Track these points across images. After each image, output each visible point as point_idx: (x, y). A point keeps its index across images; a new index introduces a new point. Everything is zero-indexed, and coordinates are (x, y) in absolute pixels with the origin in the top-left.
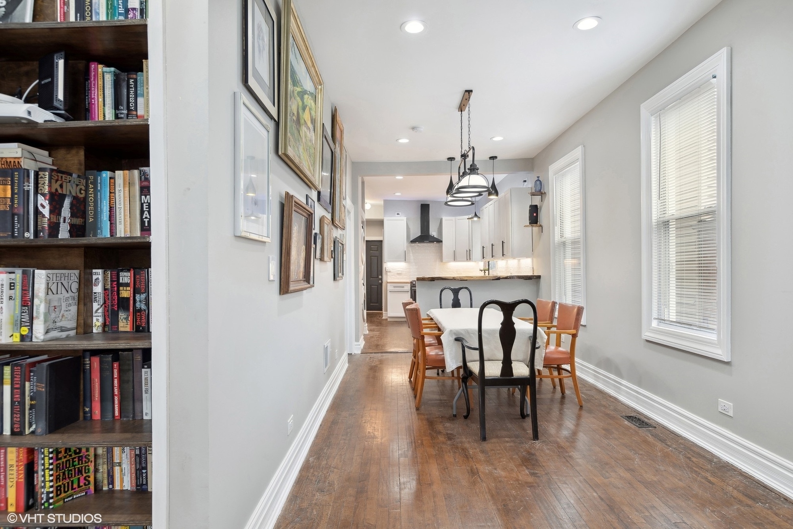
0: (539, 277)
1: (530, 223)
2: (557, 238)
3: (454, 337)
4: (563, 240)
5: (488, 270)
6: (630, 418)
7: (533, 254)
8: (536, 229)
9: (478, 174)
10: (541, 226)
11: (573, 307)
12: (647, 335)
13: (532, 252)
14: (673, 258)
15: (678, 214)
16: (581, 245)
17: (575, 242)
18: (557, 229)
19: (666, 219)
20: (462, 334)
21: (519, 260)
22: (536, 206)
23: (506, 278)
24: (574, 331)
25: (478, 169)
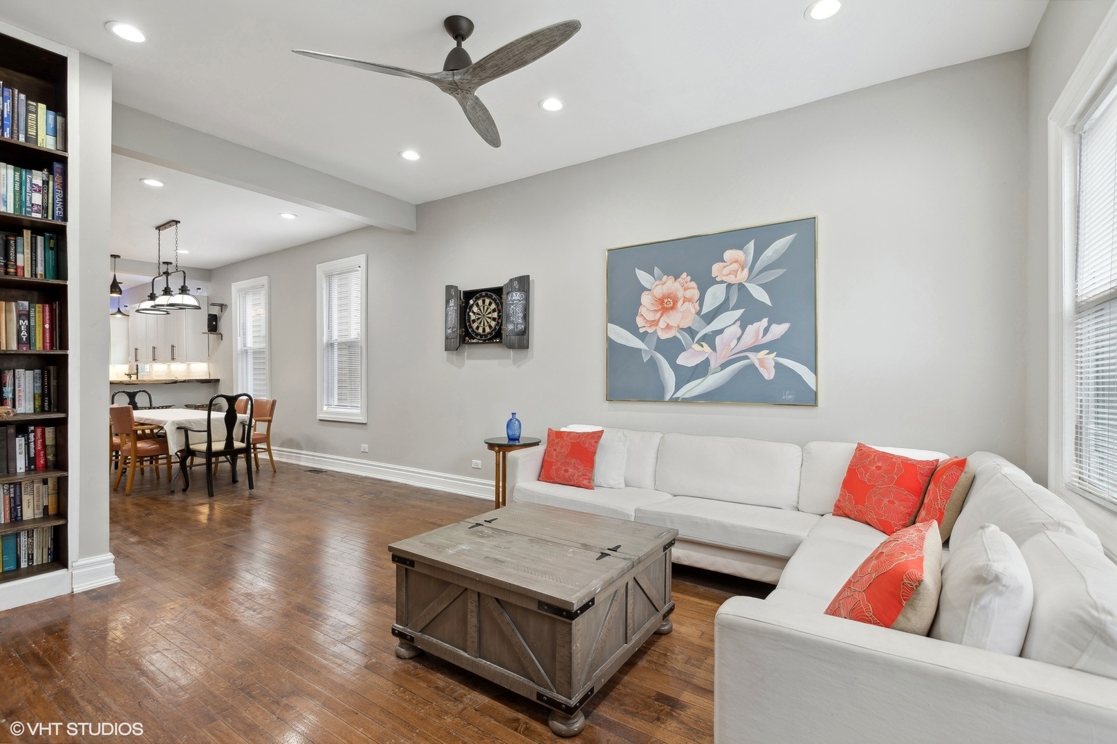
0: (218, 381)
1: (209, 331)
2: (240, 347)
3: (177, 426)
4: (246, 348)
5: (137, 374)
6: (310, 471)
7: (209, 359)
8: (213, 336)
9: (189, 295)
10: (220, 334)
11: (267, 401)
12: (321, 416)
13: (209, 357)
14: (336, 365)
15: (341, 340)
16: (267, 355)
17: (257, 353)
18: (240, 340)
19: (332, 342)
20: (184, 424)
21: (189, 365)
22: (216, 315)
23: (184, 381)
24: (270, 418)
25: (189, 290)
